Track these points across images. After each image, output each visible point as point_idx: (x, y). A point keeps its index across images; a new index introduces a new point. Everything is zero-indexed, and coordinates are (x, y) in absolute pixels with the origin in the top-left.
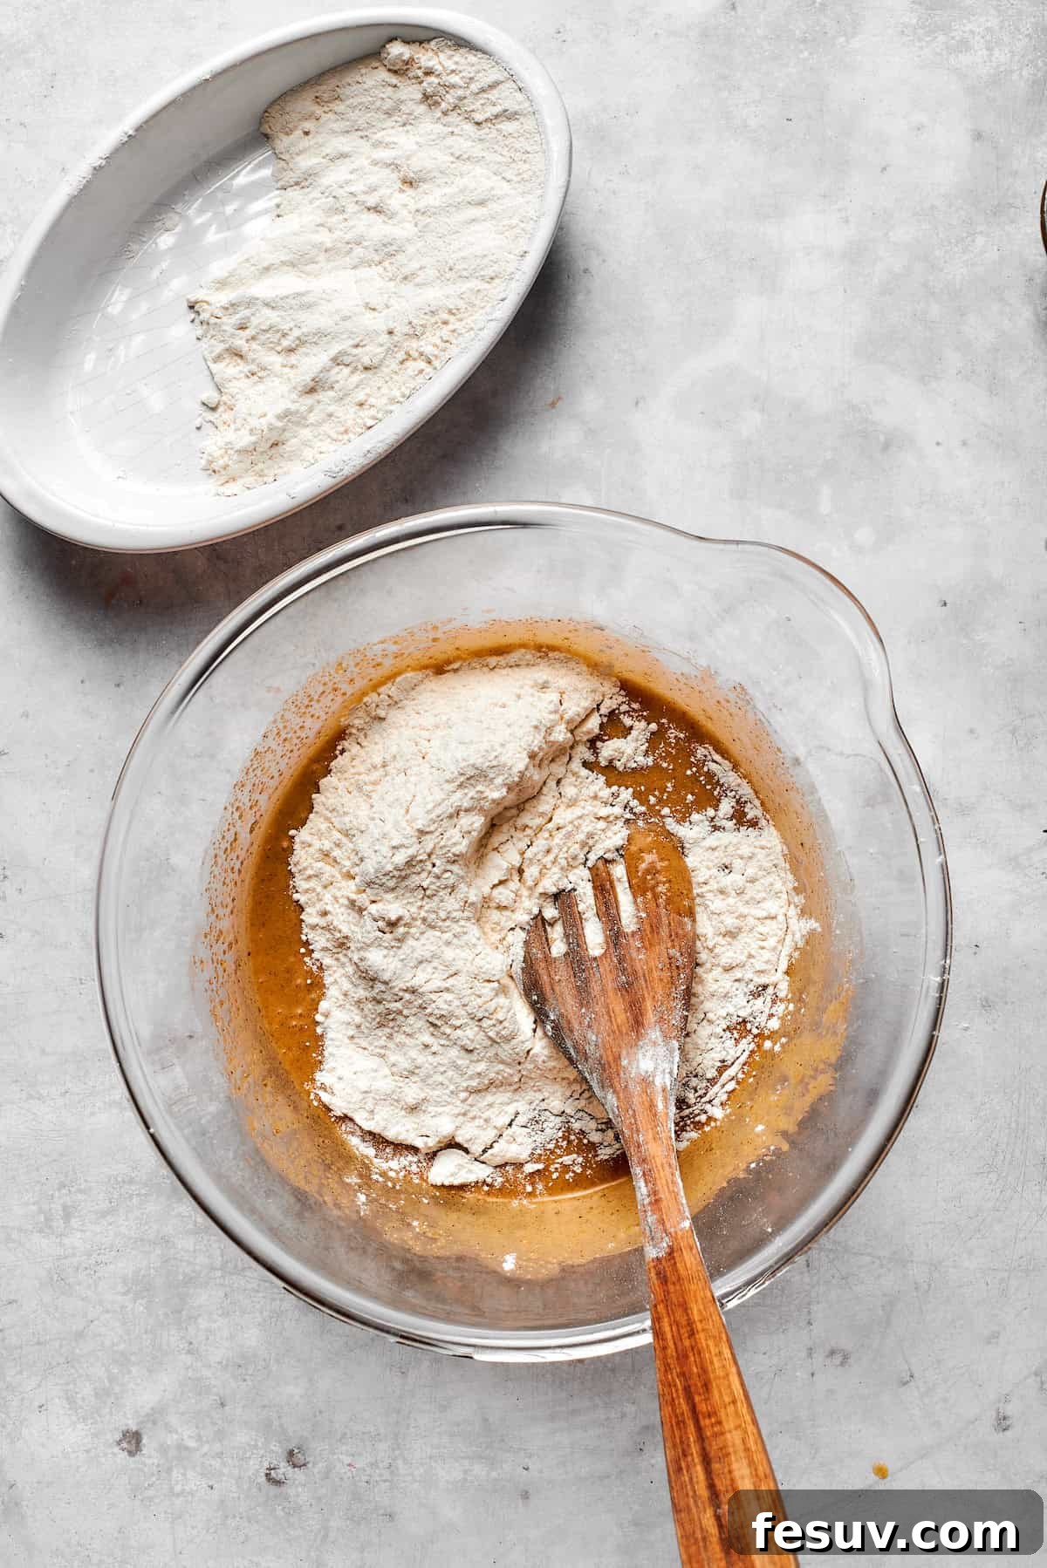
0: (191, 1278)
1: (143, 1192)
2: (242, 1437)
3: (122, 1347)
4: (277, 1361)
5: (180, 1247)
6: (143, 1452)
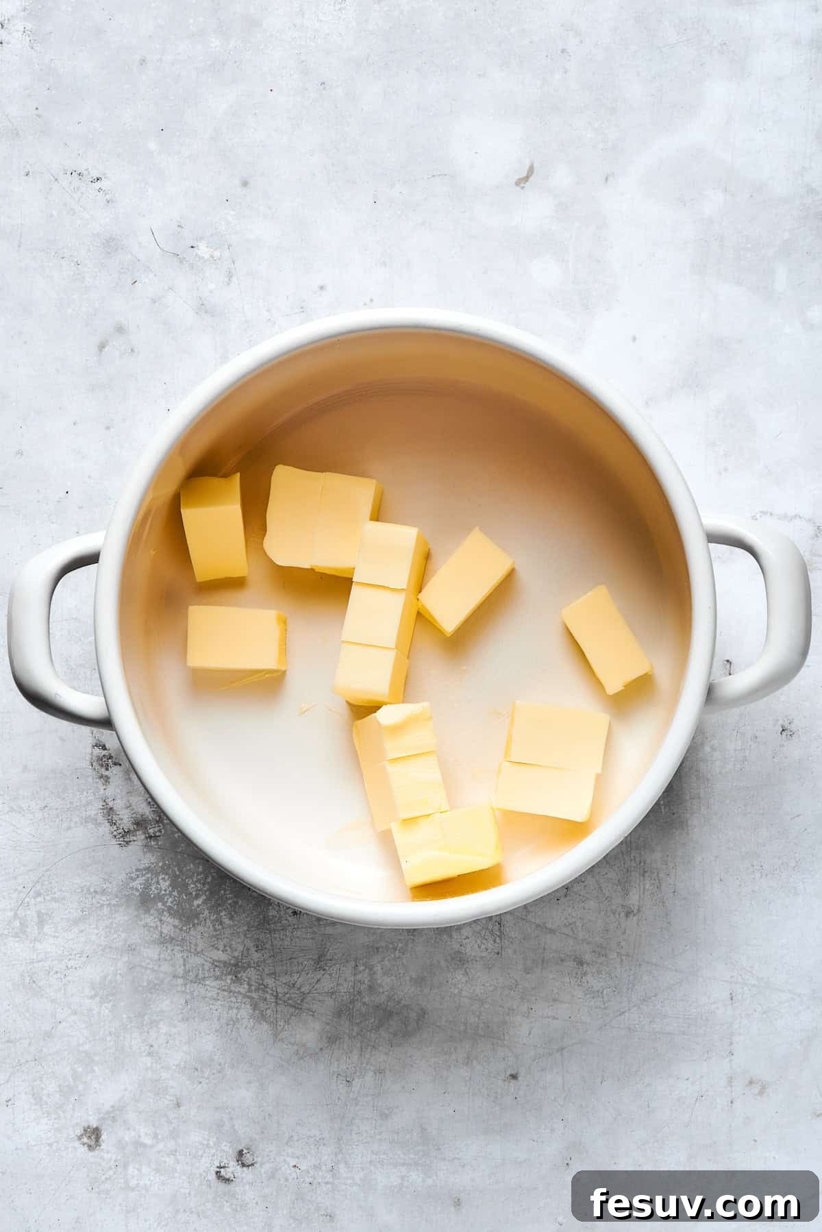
0: (155, 985)
1: (113, 902)
2: (196, 1137)
3: (87, 1047)
4: (232, 1066)
5: (145, 955)
6: (102, 1147)
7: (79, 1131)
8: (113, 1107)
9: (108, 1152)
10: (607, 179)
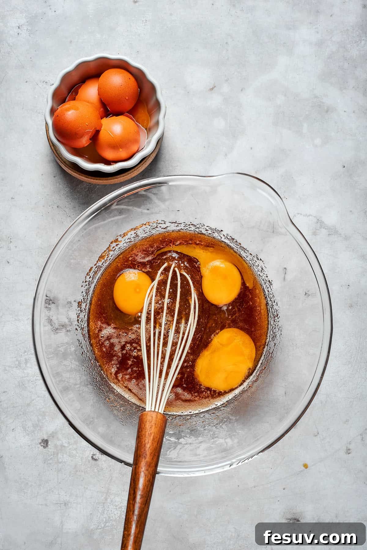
2: (84, 443)
3: (43, 409)
6: (49, 447)
7: (40, 441)
8: (53, 432)
9: (51, 449)
10: (242, 90)
